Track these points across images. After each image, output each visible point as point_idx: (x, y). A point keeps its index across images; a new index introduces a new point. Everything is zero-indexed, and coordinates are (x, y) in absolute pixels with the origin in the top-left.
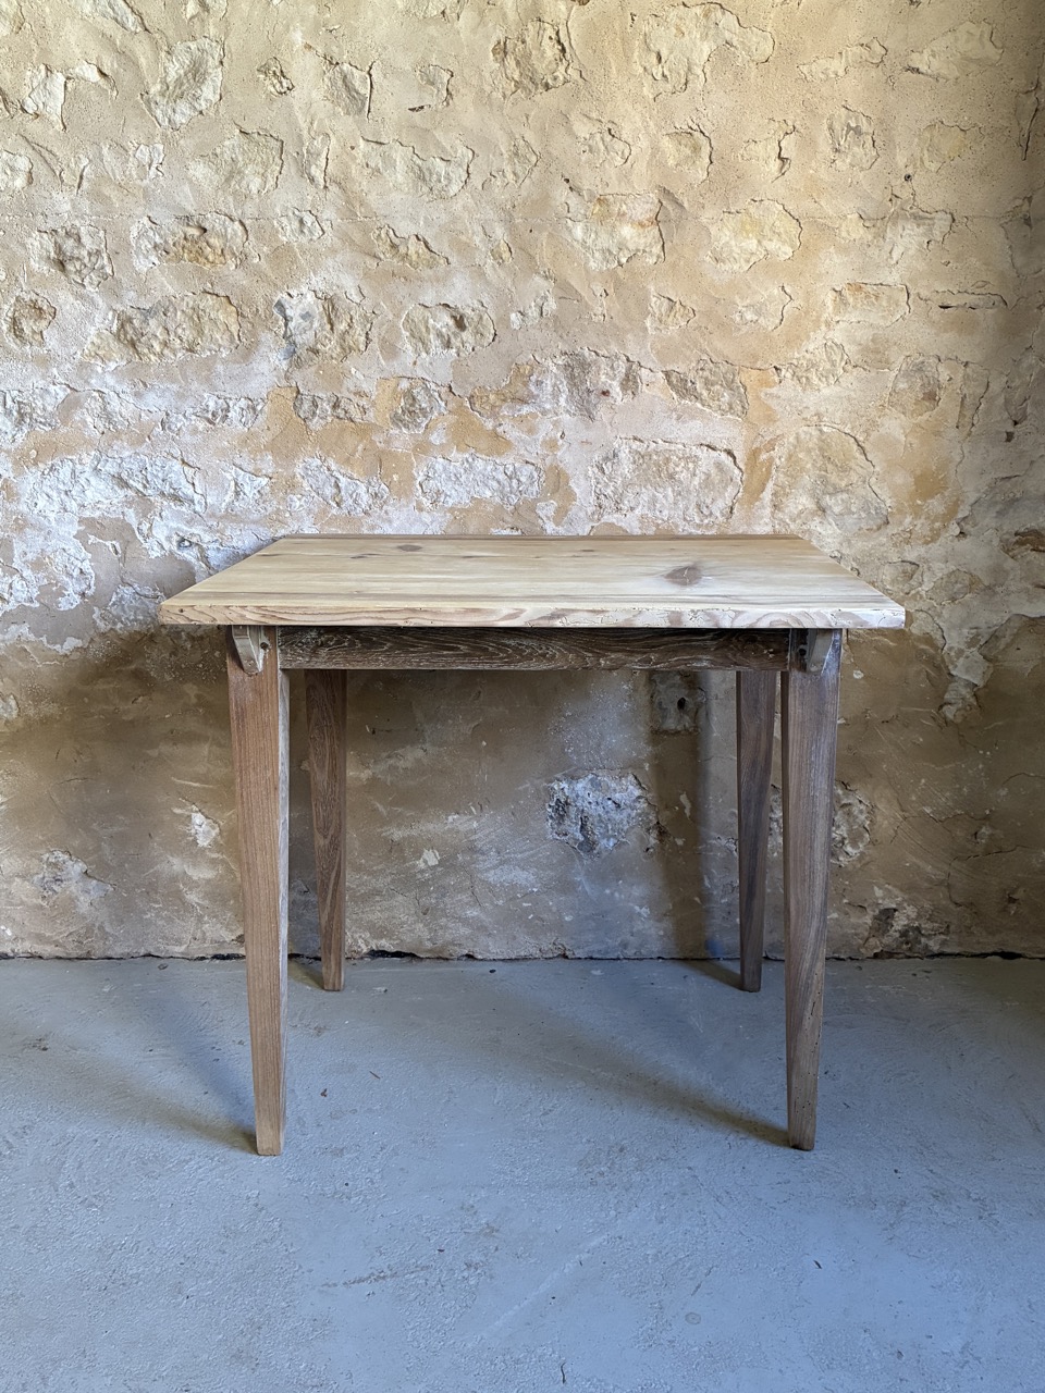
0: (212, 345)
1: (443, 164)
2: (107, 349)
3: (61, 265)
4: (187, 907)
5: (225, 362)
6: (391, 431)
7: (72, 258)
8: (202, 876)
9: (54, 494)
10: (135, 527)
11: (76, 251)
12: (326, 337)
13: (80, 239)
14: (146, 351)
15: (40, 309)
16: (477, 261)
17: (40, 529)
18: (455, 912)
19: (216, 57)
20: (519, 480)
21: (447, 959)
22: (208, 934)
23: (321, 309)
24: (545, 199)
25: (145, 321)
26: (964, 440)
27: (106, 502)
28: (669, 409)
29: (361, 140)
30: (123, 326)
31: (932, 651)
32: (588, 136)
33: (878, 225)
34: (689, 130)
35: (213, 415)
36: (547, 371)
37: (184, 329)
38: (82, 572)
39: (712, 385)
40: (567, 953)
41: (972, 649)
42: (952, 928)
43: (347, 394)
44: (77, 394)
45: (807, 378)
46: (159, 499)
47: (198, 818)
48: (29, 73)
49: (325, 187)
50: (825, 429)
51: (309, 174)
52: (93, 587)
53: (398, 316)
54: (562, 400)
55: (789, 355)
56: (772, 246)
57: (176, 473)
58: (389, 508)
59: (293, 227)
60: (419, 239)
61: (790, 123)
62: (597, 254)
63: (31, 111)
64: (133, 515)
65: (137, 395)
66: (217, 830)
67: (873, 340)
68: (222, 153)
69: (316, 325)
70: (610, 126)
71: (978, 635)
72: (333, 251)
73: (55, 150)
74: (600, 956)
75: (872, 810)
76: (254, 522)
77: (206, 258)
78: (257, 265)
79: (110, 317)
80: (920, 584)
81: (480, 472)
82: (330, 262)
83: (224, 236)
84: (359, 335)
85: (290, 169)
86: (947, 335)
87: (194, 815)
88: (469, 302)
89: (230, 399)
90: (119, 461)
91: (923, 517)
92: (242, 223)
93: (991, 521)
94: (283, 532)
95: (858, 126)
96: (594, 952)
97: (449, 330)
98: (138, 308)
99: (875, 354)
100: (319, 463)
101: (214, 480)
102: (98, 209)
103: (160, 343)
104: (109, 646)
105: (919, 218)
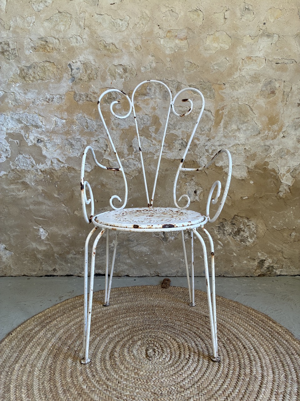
0: (49, 78)
1: (120, 21)
2: (16, 79)
3: (3, 53)
4: (37, 259)
5: (52, 83)
6: (104, 105)
7: (6, 51)
8: (42, 249)
10: (24, 136)
11: (7, 49)
12: (84, 75)
13: (9, 45)
14: (28, 79)
16: (131, 51)
18: (123, 261)
20: (144, 120)
21: (120, 277)
22: (44, 268)
23: (83, 67)
24: (151, 33)
25: (28, 70)
26: (284, 106)
27: (15, 128)
28: (191, 97)
29: (95, 14)
30: (21, 72)
31: (275, 174)
32: (165, 12)
33: (255, 38)
35: (49, 100)
36: (152, 86)
37: (40, 73)
38: (6, 150)
39: (204, 89)
40: (159, 275)
41: (288, 174)
42: (284, 266)
43: (90, 93)
44: (6, 94)
45: (234, 86)
46: (31, 127)
47: (41, 230)
49: (84, 28)
50: (240, 103)
51: (79, 24)
52: (10, 155)
53: (106, 68)
54: (157, 95)
55: (228, 79)
56: (222, 45)
57: (37, 118)
58: (103, 129)
59: (74, 41)
60: (113, 44)
61: (227, 7)
62: (168, 49)
64: (23, 132)
65: (25, 94)
66: (47, 234)
67: (255, 74)
68: (53, 19)
69: (81, 71)
70: (172, 8)
71: (290, 169)
72: (86, 48)
73: (3, 19)
74: (169, 276)
75: (257, 227)
76: (61, 134)
77: (47, 50)
78: (63, 53)
79: (17, 69)
80: (271, 153)
81: (132, 118)
82: (85, 52)
83: (53, 43)
84: (94, 74)
85: (74, 23)
86: (278, 72)
87: (40, 229)
88: (128, 64)
89: (54, 95)
90: (19, 115)
91: (271, 131)
92: (59, 40)
93: (293, 132)
94: (70, 137)
95: (248, 8)
96: (168, 274)
97: (122, 73)
98: (26, 66)
99: (255, 79)
100: (81, 115)
101: (48, 120)
102: (15, 36)
103: (33, 77)
104: (15, 173)
105: (269, 36)
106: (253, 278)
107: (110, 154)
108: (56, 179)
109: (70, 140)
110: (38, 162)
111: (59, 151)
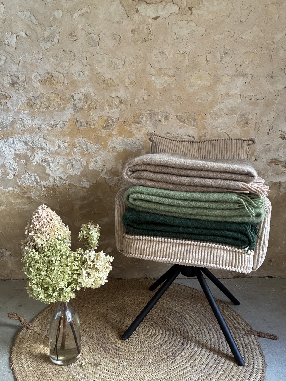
0: (53, 107)
1: (117, 60)
2: (24, 107)
3: (13, 85)
5: (56, 111)
6: (102, 131)
7: (16, 83)
9: (8, 147)
10: (30, 156)
11: (17, 81)
12: (85, 105)
13: (18, 78)
14: (35, 108)
15: (6, 96)
16: (126, 85)
17: (3, 157)
18: (116, 266)
19: (58, 31)
20: (136, 144)
21: (114, 279)
23: (84, 98)
24: (144, 70)
25: (36, 100)
26: (256, 134)
27: (22, 149)
28: (177, 125)
29: (96, 53)
30: (29, 101)
32: (156, 53)
33: (233, 78)
34: (183, 53)
35: (53, 125)
36: (144, 115)
37: (46, 102)
38: (14, 168)
39: (189, 119)
40: (148, 277)
43: (90, 121)
44: (15, 120)
46: (37, 149)
48: (7, 34)
49: (86, 65)
50: (219, 131)
51: (82, 62)
52: (17, 173)
53: (104, 100)
54: (148, 122)
55: (209, 111)
56: (205, 83)
57: (42, 141)
58: (101, 152)
59: (77, 76)
60: (111, 80)
61: (209, 51)
62: (158, 84)
63: (7, 44)
64: (29, 153)
65: (32, 120)
67: (232, 108)
68: (58, 56)
69: (82, 102)
70: (162, 51)
72: (87, 82)
73: (13, 54)
74: (157, 278)
76: (64, 155)
77: (53, 84)
78: (67, 85)
79: (26, 99)
81: (126, 142)
82: (86, 85)
83: (58, 78)
84: (94, 104)
85: (77, 61)
86: (251, 107)
88: (124, 96)
89: (58, 121)
90: (26, 138)
92: (63, 74)
93: (263, 156)
94: (71, 158)
95: (227, 52)
96: (155, 277)
97: (118, 104)
98: (34, 97)
99: (232, 111)
100: (82, 139)
101: (53, 143)
102: (24, 70)
103: (39, 106)
104: (21, 189)
105: (244, 76)
106: (229, 280)
107: (106, 173)
108: (58, 194)
109: (71, 161)
110: (42, 179)
111: (61, 170)
